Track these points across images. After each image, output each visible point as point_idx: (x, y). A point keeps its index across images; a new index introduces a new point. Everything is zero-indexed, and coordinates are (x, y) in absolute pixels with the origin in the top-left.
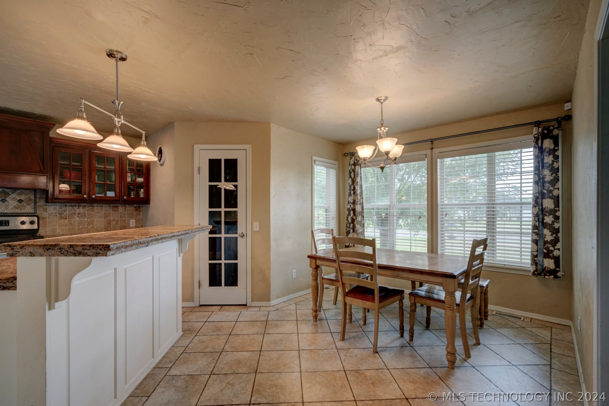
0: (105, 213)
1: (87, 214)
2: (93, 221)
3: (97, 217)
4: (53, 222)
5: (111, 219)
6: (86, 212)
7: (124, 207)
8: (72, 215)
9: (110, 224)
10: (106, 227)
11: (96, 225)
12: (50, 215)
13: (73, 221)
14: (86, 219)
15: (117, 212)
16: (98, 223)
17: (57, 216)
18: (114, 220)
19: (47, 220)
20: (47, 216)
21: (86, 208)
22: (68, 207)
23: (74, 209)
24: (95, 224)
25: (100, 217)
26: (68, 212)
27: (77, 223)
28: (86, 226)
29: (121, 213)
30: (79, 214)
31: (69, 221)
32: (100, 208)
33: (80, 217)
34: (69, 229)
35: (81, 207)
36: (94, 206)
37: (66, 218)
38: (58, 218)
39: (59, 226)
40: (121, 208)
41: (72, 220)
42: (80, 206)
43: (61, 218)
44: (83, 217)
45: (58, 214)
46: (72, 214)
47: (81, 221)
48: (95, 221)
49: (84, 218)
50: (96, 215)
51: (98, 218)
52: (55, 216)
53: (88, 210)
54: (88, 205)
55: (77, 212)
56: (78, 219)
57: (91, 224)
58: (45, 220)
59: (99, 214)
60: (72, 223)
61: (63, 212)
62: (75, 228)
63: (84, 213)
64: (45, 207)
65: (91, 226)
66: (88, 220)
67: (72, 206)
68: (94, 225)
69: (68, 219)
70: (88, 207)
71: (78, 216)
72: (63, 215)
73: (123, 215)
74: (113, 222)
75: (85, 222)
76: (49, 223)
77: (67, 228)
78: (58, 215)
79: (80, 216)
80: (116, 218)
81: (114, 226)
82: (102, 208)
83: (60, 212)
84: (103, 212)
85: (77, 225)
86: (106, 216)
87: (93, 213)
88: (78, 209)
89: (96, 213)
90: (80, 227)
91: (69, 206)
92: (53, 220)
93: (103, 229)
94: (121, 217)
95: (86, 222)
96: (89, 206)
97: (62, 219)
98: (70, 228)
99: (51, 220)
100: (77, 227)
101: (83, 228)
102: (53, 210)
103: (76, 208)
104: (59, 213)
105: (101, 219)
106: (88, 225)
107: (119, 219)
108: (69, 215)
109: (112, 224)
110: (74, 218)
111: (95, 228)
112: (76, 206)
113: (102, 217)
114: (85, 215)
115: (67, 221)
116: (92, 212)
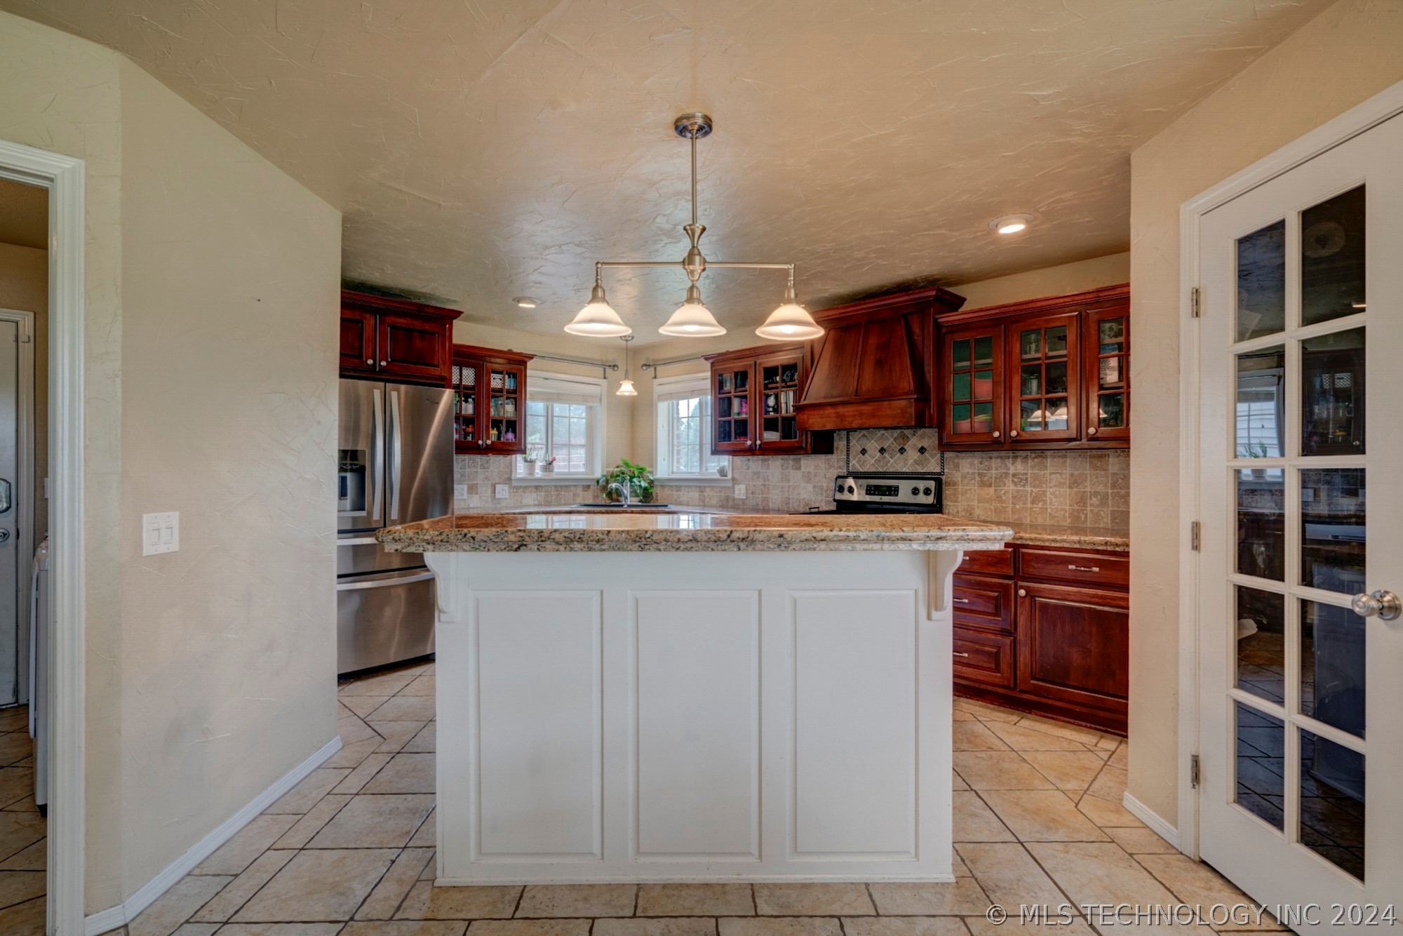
0: (1072, 475)
1: (1031, 477)
2: (1044, 492)
3: (1053, 484)
4: (969, 492)
5: (1088, 489)
6: (1030, 471)
7: (1123, 459)
8: (1001, 479)
9: (1085, 504)
10: (1073, 510)
11: (1051, 503)
12: (964, 477)
13: (1003, 492)
14: (1029, 489)
15: (1103, 473)
16: (1054, 500)
17: (975, 479)
18: (1096, 494)
19: (960, 487)
20: (960, 480)
21: (1030, 461)
22: (994, 460)
23: (1006, 465)
24: (1048, 501)
25: (1060, 485)
26: (993, 472)
27: (1011, 496)
28: (1029, 506)
29: (1114, 474)
30: (1014, 475)
31: (996, 490)
32: (1061, 460)
33: (1015, 484)
34: (995, 510)
35: (1019, 460)
36: (1046, 457)
37: (990, 486)
38: (977, 485)
39: (979, 503)
40: (1116, 460)
41: (1001, 490)
42: (1017, 457)
43: (983, 484)
44: (1022, 484)
45: (976, 475)
46: (1001, 476)
47: (1018, 491)
48: (1048, 493)
49: (1024, 486)
50: (1050, 479)
51: (1054, 486)
52: (972, 480)
53: (1033, 467)
54: (1033, 455)
55: (1011, 472)
56: (1012, 487)
57: (1039, 501)
58: (956, 487)
59: (1058, 476)
60: (1001, 497)
61: (985, 472)
62: (1006, 507)
63: (1024, 474)
64: (956, 461)
65: (1040, 505)
66: (1034, 490)
67: (1001, 457)
68: (1046, 504)
69: (993, 488)
70: (1034, 458)
71: (1013, 481)
72: (986, 479)
73: (1120, 481)
74: (1094, 499)
75: (1026, 496)
76: (962, 495)
77: (992, 507)
78: (977, 479)
79: (1016, 480)
80: (1101, 488)
81: (1096, 510)
82: (1065, 462)
83: (981, 471)
84: (1068, 472)
85: (1010, 502)
86: (1075, 482)
87: (1044, 474)
88: (1013, 464)
89: (1051, 474)
90: (1017, 507)
91: (995, 458)
92: (969, 488)
93: (1067, 515)
94: (1113, 486)
95: (1029, 496)
96: (1036, 457)
97: (984, 486)
98: (997, 507)
99: (965, 487)
100: (1010, 505)
101: (1023, 508)
102: (969, 466)
103: (1009, 463)
104: (979, 474)
105: (1062, 490)
106: (1033, 502)
107: (1110, 491)
108: (996, 478)
109: (1091, 505)
110: (1005, 484)
111: (1049, 510)
112: (1008, 457)
113: (1064, 483)
114: (1026, 479)
115: (992, 490)
116: (1042, 472)
